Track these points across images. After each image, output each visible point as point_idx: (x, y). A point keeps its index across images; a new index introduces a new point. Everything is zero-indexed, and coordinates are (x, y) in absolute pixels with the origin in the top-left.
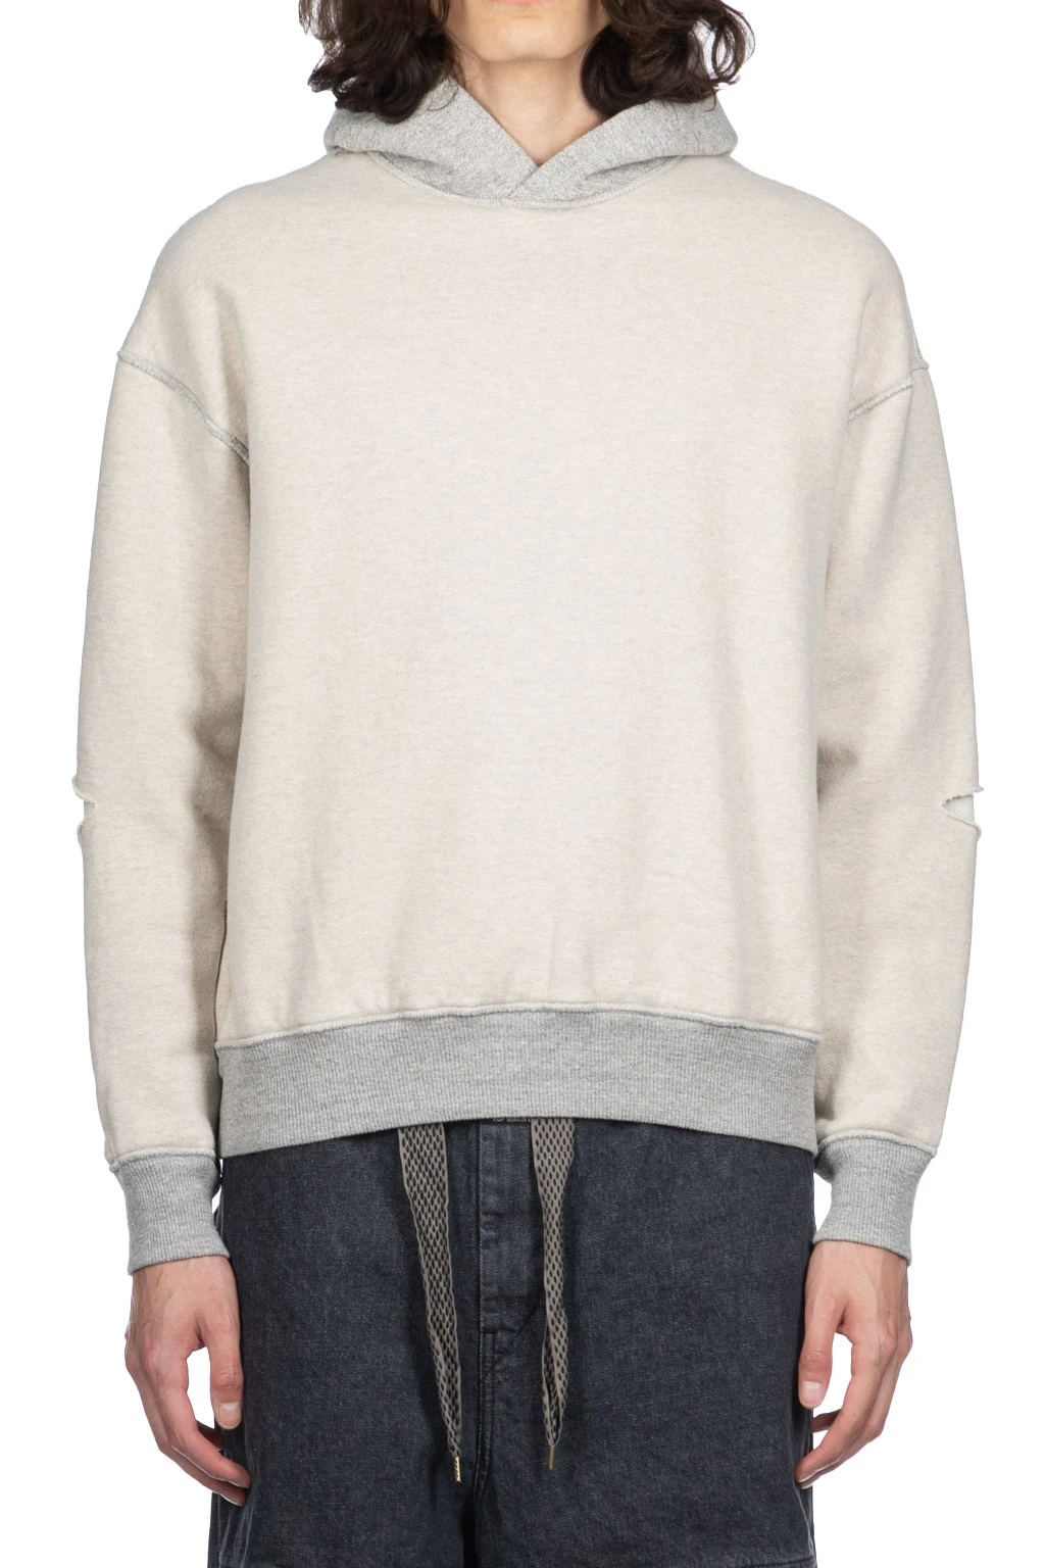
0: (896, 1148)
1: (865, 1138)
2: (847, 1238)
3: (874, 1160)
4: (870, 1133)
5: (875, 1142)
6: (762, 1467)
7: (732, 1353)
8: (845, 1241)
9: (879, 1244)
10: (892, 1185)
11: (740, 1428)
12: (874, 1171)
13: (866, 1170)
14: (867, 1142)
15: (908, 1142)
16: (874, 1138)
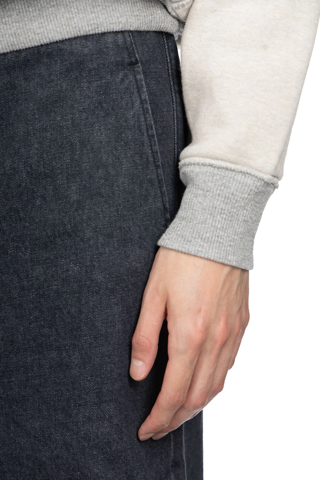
0: (231, 174)
1: (204, 165)
2: (177, 248)
3: (209, 184)
4: (208, 161)
5: (212, 169)
6: (98, 438)
7: (74, 344)
8: (175, 250)
9: (203, 255)
10: (223, 206)
11: (79, 405)
12: (208, 193)
13: (202, 192)
14: (205, 169)
15: (244, 169)
16: (211, 166)
